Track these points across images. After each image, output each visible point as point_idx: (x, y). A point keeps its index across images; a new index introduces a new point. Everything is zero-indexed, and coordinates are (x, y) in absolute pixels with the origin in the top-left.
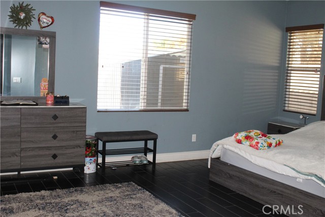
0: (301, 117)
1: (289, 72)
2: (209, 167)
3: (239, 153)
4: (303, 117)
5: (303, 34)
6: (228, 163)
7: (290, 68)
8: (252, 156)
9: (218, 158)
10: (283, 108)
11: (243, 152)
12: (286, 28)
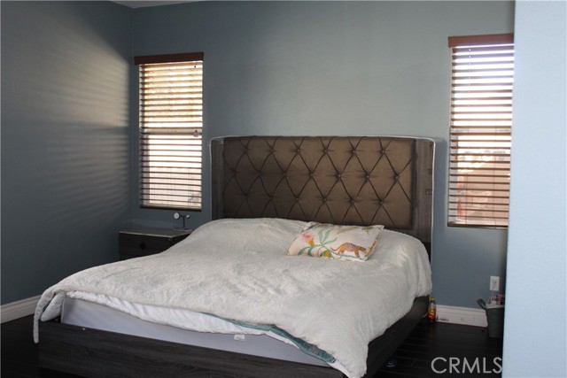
0: (177, 216)
1: (145, 136)
2: (36, 340)
3: (109, 303)
4: (180, 216)
5: (167, 68)
6: (81, 328)
7: (146, 130)
8: (136, 305)
9: (57, 320)
10: (140, 203)
11: (116, 300)
12: (135, 58)
